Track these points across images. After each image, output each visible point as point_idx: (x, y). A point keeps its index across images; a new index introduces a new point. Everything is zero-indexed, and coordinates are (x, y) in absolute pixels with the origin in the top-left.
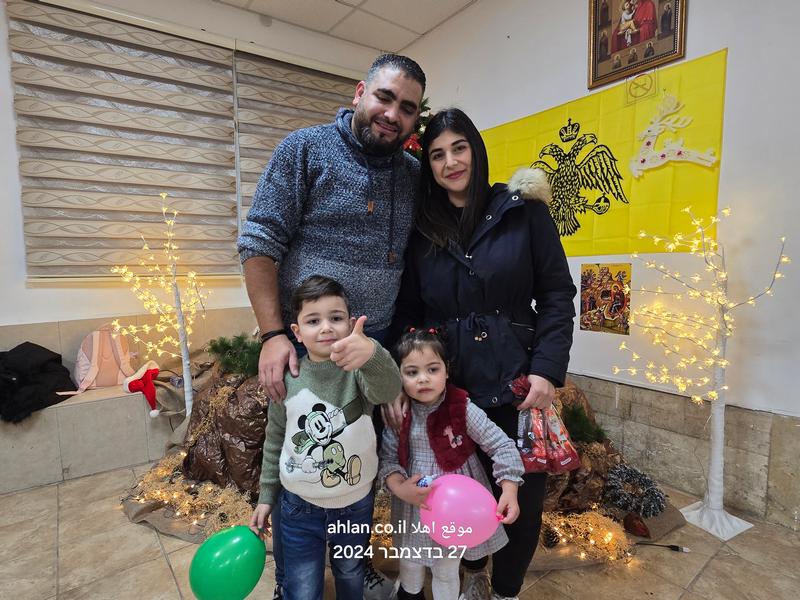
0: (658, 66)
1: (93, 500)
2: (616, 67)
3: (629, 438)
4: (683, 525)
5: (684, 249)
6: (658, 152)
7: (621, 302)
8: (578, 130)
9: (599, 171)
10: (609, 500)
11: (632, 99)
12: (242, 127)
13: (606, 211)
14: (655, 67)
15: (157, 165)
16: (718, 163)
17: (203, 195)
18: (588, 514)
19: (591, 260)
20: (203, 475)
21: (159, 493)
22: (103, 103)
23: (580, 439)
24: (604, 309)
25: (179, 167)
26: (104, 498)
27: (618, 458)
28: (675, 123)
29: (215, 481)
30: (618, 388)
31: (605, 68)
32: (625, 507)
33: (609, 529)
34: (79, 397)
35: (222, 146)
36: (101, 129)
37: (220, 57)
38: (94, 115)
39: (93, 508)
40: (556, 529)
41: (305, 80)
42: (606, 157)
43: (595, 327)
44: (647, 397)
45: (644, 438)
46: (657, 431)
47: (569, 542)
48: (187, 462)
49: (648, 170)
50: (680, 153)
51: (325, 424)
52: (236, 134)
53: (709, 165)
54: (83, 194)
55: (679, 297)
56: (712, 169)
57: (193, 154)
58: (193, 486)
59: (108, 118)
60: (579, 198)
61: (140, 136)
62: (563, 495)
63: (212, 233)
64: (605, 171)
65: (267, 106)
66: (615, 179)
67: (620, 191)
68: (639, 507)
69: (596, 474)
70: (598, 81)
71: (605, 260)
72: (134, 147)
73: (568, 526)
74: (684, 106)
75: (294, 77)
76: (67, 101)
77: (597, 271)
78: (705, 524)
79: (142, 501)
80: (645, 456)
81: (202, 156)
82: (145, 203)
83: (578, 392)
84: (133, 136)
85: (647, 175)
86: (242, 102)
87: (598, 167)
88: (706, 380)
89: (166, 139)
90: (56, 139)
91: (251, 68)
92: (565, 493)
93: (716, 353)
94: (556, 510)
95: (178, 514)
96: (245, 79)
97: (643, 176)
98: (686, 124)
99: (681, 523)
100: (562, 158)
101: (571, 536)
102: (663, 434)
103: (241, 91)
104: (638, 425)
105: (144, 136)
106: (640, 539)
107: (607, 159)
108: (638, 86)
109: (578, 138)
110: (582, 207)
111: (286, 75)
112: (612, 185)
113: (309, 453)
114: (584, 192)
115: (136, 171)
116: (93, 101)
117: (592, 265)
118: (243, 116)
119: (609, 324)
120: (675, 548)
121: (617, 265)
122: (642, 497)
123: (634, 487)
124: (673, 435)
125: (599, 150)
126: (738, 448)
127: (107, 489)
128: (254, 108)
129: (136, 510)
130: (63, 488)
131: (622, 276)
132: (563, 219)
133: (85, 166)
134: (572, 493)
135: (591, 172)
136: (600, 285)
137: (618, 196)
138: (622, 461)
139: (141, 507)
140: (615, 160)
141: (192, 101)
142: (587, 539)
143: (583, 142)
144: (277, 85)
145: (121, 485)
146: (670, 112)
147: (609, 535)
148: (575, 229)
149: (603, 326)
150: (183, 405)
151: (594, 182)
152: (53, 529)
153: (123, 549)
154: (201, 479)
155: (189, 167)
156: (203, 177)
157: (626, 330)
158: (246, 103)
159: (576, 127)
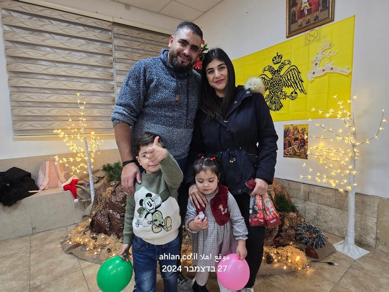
0: (321, 25)
1: (47, 243)
2: (300, 26)
3: (308, 209)
4: (334, 253)
5: (334, 117)
6: (321, 68)
7: (303, 143)
8: (281, 58)
9: (292, 78)
10: (298, 240)
11: (307, 42)
12: (117, 60)
13: (295, 98)
14: (319, 26)
15: (75, 80)
16: (351, 73)
17: (98, 94)
18: (288, 247)
19: (289, 123)
20: (100, 230)
21: (78, 239)
22: (48, 49)
23: (283, 210)
24: (295, 147)
25: (86, 80)
26: (52, 242)
27: (303, 220)
28: (330, 53)
29: (105, 233)
30: (302, 185)
31: (295, 27)
32: (306, 243)
33: (298, 254)
34: (40, 193)
35: (107, 69)
36: (48, 62)
37: (105, 26)
38: (44, 55)
39: (47, 247)
40: (272, 254)
41: (148, 36)
42: (295, 71)
43: (291, 156)
44: (317, 190)
45: (315, 210)
46: (322, 206)
47: (278, 261)
48: (92, 223)
49: (317, 77)
50: (332, 69)
51: (152, 203)
52: (114, 63)
53: (346, 74)
54: (39, 94)
55: (331, 140)
56: (348, 76)
57: (93, 74)
58: (95, 235)
59: (51, 57)
60: (282, 92)
61: (67, 65)
62: (276, 238)
63: (103, 112)
64: (295, 78)
65: (129, 50)
66: (300, 82)
67: (302, 88)
68: (313, 244)
69: (292, 227)
70: (291, 33)
71: (295, 123)
72: (64, 71)
73: (278, 253)
74: (333, 45)
75: (142, 35)
76: (31, 49)
77: (291, 128)
78: (346, 252)
79: (70, 243)
80: (316, 218)
81: (97, 74)
82: (69, 98)
83: (283, 188)
84: (63, 65)
85: (315, 80)
86: (117, 48)
87: (292, 76)
88: (345, 181)
89: (79, 67)
90: (26, 68)
91: (121, 31)
92: (276, 237)
93: (350, 167)
94: (272, 245)
95: (88, 249)
96: (118, 36)
97: (314, 81)
98: (334, 54)
99: (334, 251)
100: (274, 72)
101: (280, 258)
102: (325, 207)
103: (116, 42)
104: (312, 204)
105: (69, 65)
106: (313, 259)
107: (296, 72)
108: (311, 35)
109: (281, 62)
110: (284, 97)
111: (138, 34)
112: (298, 85)
113: (145, 217)
114: (285, 89)
115: (65, 82)
116: (43, 49)
117: (289, 125)
118: (117, 54)
119: (298, 154)
120: (330, 264)
121: (301, 125)
122: (314, 239)
123: (311, 234)
124: (330, 208)
125: (292, 68)
126: (362, 214)
127: (54, 237)
128: (123, 51)
129: (67, 247)
130: (33, 237)
131: (304, 130)
132: (275, 103)
133: (40, 80)
134: (279, 237)
135: (288, 79)
136: (293, 135)
137: (302, 91)
138: (305, 221)
139: (70, 246)
140: (300, 73)
141: (92, 47)
142: (287, 259)
143: (284, 64)
144: (133, 39)
145: (61, 235)
146: (327, 48)
147: (297, 257)
148: (281, 107)
149: (295, 155)
150: (90, 196)
151: (290, 84)
152: (28, 257)
153: (61, 266)
154: (99, 232)
155: (91, 80)
156: (98, 85)
157: (306, 157)
158: (119, 48)
159: (280, 57)
